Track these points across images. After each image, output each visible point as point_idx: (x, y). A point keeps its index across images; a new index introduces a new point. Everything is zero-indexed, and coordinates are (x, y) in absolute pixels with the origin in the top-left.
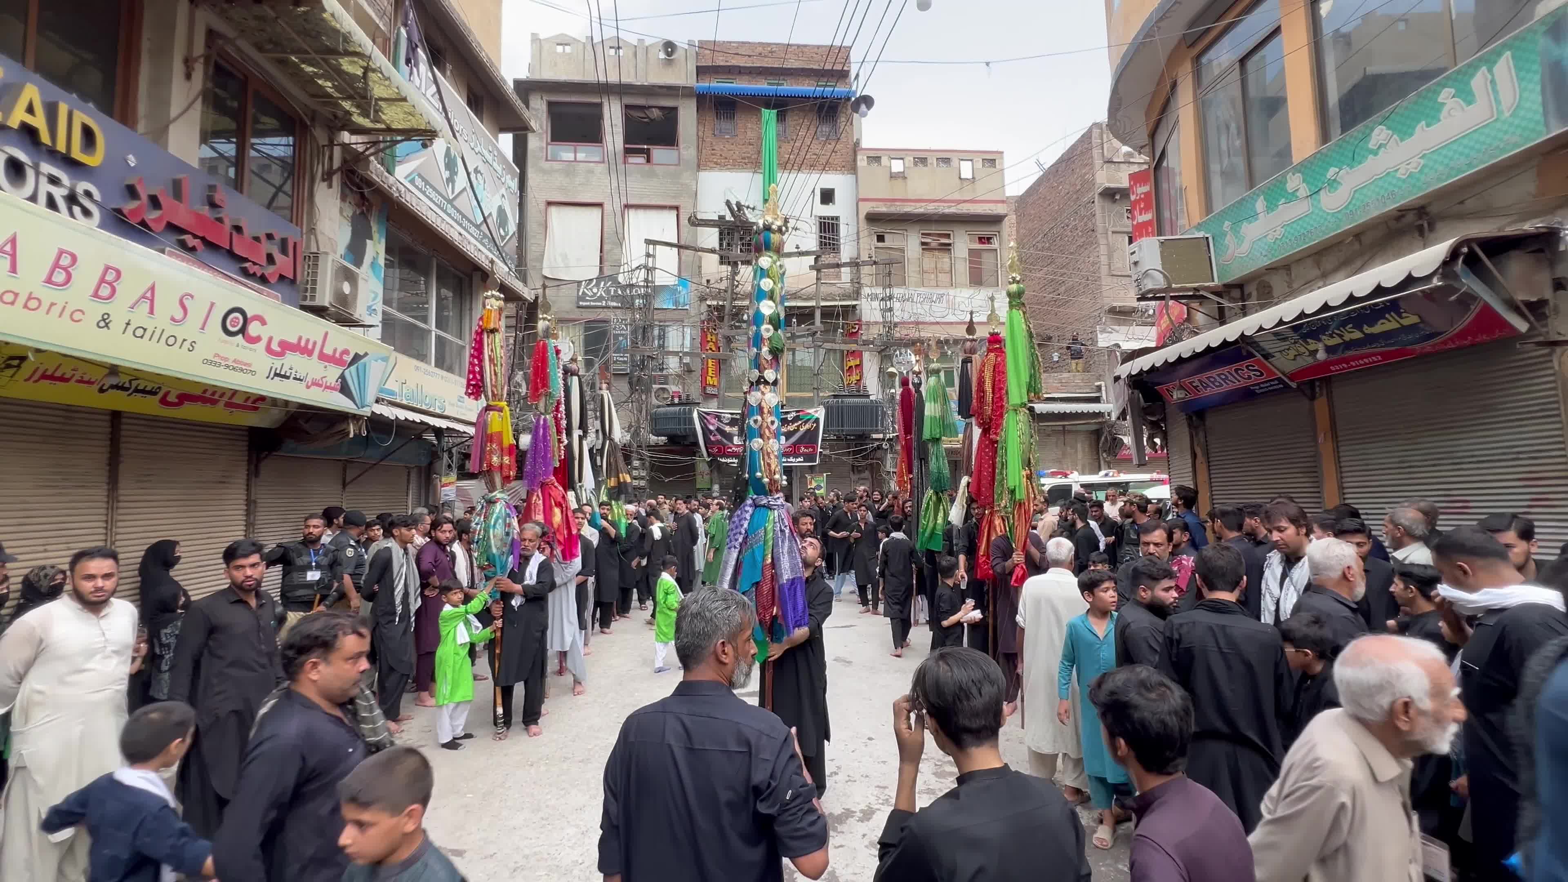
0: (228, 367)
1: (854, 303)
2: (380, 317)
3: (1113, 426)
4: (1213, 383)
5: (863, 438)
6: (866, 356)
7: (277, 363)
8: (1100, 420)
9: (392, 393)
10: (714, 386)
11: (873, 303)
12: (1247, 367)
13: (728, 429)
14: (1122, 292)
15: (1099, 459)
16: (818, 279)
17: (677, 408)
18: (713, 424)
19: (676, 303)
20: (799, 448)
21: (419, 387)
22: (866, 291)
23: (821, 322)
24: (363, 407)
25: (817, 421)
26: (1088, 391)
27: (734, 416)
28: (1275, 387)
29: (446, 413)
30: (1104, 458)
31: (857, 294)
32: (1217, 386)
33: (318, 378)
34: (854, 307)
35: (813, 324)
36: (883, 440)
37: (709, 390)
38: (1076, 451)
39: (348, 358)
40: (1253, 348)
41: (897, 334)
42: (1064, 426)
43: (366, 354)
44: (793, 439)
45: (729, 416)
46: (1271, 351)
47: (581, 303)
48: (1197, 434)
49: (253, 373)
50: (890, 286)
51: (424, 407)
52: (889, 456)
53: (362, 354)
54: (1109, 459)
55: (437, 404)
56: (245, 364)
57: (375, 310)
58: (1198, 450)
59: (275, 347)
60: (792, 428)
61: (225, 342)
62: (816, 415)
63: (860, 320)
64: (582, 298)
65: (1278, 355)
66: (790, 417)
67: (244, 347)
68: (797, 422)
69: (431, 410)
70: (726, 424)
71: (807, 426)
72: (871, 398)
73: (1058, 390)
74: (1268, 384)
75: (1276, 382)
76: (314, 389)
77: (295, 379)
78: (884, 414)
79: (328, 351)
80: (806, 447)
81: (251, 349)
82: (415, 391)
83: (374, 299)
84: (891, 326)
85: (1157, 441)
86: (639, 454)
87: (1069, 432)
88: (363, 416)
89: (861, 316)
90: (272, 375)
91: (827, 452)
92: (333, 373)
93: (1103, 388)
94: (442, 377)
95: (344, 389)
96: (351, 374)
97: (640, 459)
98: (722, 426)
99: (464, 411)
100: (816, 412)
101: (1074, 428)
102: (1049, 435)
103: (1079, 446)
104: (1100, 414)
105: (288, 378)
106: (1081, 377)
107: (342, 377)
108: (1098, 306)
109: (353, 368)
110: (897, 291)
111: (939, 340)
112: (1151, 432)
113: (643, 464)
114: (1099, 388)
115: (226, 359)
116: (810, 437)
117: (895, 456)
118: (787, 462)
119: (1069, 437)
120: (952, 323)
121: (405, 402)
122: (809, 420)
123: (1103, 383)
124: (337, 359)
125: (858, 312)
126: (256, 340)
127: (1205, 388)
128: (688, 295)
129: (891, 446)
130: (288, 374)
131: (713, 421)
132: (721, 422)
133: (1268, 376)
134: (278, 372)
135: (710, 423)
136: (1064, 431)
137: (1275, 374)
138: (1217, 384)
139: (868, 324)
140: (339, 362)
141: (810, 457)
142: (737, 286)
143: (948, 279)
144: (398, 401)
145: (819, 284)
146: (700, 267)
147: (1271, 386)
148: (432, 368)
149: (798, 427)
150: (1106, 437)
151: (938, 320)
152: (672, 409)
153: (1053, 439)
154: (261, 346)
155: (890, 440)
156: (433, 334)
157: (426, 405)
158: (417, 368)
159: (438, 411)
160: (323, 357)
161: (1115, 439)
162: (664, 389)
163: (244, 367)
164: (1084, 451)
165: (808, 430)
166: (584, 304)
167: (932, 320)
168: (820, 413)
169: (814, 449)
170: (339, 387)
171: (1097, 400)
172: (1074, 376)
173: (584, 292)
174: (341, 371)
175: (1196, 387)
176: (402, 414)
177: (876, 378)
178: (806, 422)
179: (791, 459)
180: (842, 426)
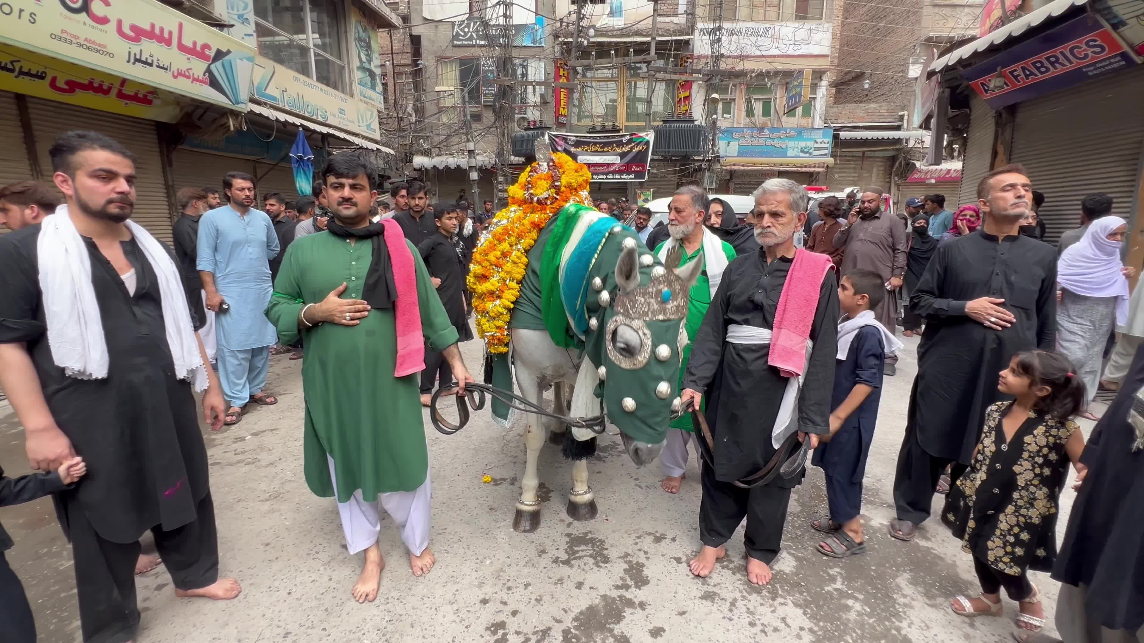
0: (81, 45)
1: (687, 37)
2: (253, 27)
3: (908, 152)
4: (1038, 69)
5: (685, 159)
6: (695, 87)
7: (135, 49)
8: (898, 147)
9: (274, 99)
10: (565, 116)
11: (704, 37)
12: (1087, 44)
13: (573, 150)
14: (941, 22)
15: (890, 182)
16: (655, 10)
17: (531, 132)
18: (561, 146)
19: (534, 41)
20: (631, 167)
21: (300, 96)
22: (700, 25)
23: (656, 53)
24: (238, 104)
25: (647, 143)
26: (891, 120)
27: (578, 139)
28: (1115, 66)
29: (328, 122)
30: (895, 181)
31: (691, 29)
32: (1042, 73)
33: (184, 69)
34: (687, 43)
35: (649, 54)
36: (703, 160)
37: (562, 119)
38: (871, 176)
39: (212, 53)
40: (1103, 16)
41: (723, 66)
42: (864, 152)
43: (229, 52)
44: (627, 159)
45: (574, 138)
46: (1125, 17)
47: (455, 42)
48: (1003, 134)
49: (111, 55)
50: (720, 18)
51: (307, 115)
52: (707, 174)
53: (224, 50)
54: (899, 182)
55: (319, 113)
56: (100, 45)
57: (247, 19)
58: (1001, 149)
59: (126, 30)
60: (625, 149)
61: (70, 19)
62: (647, 138)
63: (692, 55)
64: (456, 37)
65: (1132, 22)
66: (625, 140)
67: (93, 27)
68: (630, 144)
69: (314, 117)
70: (572, 146)
71: (639, 148)
72: (696, 123)
73: (863, 120)
74: (1107, 62)
75: (1119, 58)
76: (180, 78)
77: (158, 66)
78: (706, 138)
79: (187, 42)
80: (636, 166)
81: (101, 30)
82: (297, 100)
83: (245, 9)
84: (718, 57)
85: (956, 147)
86: (503, 170)
87: (869, 157)
88: (241, 112)
89: (693, 51)
90: (132, 60)
91: (655, 171)
92: (199, 67)
93: (906, 118)
94: (322, 90)
95: (214, 83)
96: (217, 68)
97: (504, 175)
98: (568, 147)
99: (345, 122)
100: (647, 135)
101: (873, 154)
102: (849, 161)
103: (875, 170)
104: (899, 141)
105: (151, 65)
106: (886, 108)
107: (208, 71)
108: (915, 37)
109: (218, 64)
110: (726, 25)
111: (761, 72)
112: (952, 138)
113: (507, 179)
114: (902, 118)
115: (76, 37)
116: (640, 158)
117: (712, 175)
118: (621, 178)
119: (866, 163)
120: (774, 56)
121: (287, 108)
122: (641, 142)
123: (906, 113)
124: (198, 52)
125: (691, 47)
126: (103, 21)
127: (1027, 76)
128: (544, 32)
129: (710, 166)
130: (149, 61)
131: (561, 143)
132: (568, 143)
133: (1110, 52)
134: (138, 57)
135: (558, 144)
136: (863, 157)
137: (1119, 47)
138: (1043, 70)
139: (699, 57)
140: (201, 55)
141: (639, 175)
142: (582, 19)
143: (776, 14)
144: (281, 106)
145: (656, 15)
146: (554, 7)
147: (1111, 64)
148: (313, 80)
149: (631, 148)
150: (901, 163)
151: (764, 53)
152: (528, 132)
153: (852, 164)
154: (112, 27)
155: (708, 161)
156: (312, 51)
157: (310, 113)
158: (296, 79)
159: (320, 119)
160: (182, 48)
161: (908, 164)
162: (523, 118)
163: (99, 48)
164: (878, 175)
165: (640, 151)
166: (458, 43)
167: (758, 53)
168: (650, 136)
169: (644, 167)
170: (208, 81)
171: (898, 128)
172: (881, 106)
173: (457, 32)
174: (206, 66)
175: (1016, 77)
176: (283, 117)
177: (702, 107)
178: (638, 144)
179: (624, 176)
180: (669, 148)
